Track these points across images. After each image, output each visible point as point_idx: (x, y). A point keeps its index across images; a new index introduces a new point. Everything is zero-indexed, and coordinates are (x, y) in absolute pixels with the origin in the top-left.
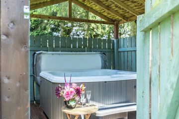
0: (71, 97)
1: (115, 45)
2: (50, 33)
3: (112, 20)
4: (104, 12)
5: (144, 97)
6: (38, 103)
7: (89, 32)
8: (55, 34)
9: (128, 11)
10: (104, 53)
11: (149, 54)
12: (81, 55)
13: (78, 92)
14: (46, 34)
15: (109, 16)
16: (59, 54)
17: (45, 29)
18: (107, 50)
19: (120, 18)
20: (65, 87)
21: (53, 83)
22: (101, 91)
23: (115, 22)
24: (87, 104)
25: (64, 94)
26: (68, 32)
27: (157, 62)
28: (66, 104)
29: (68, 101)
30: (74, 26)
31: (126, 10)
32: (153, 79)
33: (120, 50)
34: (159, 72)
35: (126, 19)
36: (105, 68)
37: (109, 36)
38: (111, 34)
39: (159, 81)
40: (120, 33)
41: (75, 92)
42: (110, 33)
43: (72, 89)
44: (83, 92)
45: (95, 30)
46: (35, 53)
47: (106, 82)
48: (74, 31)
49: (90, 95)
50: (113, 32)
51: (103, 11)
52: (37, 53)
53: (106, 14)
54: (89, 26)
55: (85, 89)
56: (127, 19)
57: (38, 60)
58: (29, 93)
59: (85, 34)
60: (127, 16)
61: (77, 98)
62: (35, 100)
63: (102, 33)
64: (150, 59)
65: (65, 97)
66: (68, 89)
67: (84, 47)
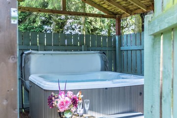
0: (67, 108)
1: (117, 43)
2: (41, 27)
3: (113, 13)
4: (104, 3)
5: (153, 114)
6: (27, 112)
7: (86, 25)
8: (46, 27)
9: (132, 3)
10: (104, 53)
11: (160, 63)
12: (77, 55)
13: (75, 102)
14: (36, 28)
15: (110, 8)
16: (52, 54)
17: (34, 22)
18: (107, 49)
19: (123, 11)
20: (60, 96)
21: (45, 90)
22: (101, 99)
23: (117, 16)
24: (84, 115)
25: (58, 105)
26: (61, 25)
27: (169, 75)
28: (60, 116)
29: (63, 113)
30: (68, 19)
31: (130, 2)
32: (164, 94)
33: (122, 48)
34: (172, 87)
35: (129, 12)
36: (105, 70)
37: (109, 30)
38: (111, 28)
39: (172, 97)
40: (122, 27)
41: (70, 101)
42: (110, 26)
43: (67, 99)
44: (80, 101)
45: (93, 23)
46: (23, 53)
47: (106, 89)
48: (68, 24)
49: (88, 105)
50: (114, 26)
51: (102, 3)
52: (26, 52)
53: (106, 6)
54: (86, 19)
55: (82, 98)
56: (131, 12)
57: (26, 61)
58: (18, 112)
59: (82, 28)
60: (131, 9)
61: (73, 109)
62: (23, 108)
63: (101, 26)
64: (161, 69)
65: (59, 107)
66: (62, 98)
67: (81, 46)
